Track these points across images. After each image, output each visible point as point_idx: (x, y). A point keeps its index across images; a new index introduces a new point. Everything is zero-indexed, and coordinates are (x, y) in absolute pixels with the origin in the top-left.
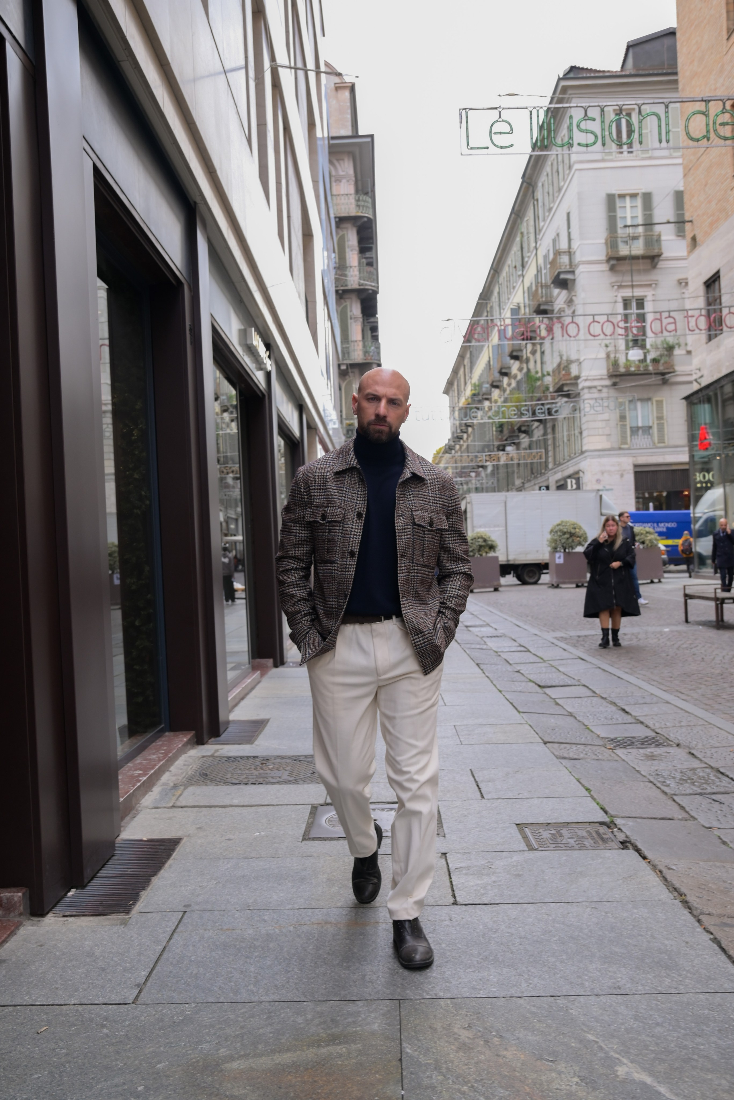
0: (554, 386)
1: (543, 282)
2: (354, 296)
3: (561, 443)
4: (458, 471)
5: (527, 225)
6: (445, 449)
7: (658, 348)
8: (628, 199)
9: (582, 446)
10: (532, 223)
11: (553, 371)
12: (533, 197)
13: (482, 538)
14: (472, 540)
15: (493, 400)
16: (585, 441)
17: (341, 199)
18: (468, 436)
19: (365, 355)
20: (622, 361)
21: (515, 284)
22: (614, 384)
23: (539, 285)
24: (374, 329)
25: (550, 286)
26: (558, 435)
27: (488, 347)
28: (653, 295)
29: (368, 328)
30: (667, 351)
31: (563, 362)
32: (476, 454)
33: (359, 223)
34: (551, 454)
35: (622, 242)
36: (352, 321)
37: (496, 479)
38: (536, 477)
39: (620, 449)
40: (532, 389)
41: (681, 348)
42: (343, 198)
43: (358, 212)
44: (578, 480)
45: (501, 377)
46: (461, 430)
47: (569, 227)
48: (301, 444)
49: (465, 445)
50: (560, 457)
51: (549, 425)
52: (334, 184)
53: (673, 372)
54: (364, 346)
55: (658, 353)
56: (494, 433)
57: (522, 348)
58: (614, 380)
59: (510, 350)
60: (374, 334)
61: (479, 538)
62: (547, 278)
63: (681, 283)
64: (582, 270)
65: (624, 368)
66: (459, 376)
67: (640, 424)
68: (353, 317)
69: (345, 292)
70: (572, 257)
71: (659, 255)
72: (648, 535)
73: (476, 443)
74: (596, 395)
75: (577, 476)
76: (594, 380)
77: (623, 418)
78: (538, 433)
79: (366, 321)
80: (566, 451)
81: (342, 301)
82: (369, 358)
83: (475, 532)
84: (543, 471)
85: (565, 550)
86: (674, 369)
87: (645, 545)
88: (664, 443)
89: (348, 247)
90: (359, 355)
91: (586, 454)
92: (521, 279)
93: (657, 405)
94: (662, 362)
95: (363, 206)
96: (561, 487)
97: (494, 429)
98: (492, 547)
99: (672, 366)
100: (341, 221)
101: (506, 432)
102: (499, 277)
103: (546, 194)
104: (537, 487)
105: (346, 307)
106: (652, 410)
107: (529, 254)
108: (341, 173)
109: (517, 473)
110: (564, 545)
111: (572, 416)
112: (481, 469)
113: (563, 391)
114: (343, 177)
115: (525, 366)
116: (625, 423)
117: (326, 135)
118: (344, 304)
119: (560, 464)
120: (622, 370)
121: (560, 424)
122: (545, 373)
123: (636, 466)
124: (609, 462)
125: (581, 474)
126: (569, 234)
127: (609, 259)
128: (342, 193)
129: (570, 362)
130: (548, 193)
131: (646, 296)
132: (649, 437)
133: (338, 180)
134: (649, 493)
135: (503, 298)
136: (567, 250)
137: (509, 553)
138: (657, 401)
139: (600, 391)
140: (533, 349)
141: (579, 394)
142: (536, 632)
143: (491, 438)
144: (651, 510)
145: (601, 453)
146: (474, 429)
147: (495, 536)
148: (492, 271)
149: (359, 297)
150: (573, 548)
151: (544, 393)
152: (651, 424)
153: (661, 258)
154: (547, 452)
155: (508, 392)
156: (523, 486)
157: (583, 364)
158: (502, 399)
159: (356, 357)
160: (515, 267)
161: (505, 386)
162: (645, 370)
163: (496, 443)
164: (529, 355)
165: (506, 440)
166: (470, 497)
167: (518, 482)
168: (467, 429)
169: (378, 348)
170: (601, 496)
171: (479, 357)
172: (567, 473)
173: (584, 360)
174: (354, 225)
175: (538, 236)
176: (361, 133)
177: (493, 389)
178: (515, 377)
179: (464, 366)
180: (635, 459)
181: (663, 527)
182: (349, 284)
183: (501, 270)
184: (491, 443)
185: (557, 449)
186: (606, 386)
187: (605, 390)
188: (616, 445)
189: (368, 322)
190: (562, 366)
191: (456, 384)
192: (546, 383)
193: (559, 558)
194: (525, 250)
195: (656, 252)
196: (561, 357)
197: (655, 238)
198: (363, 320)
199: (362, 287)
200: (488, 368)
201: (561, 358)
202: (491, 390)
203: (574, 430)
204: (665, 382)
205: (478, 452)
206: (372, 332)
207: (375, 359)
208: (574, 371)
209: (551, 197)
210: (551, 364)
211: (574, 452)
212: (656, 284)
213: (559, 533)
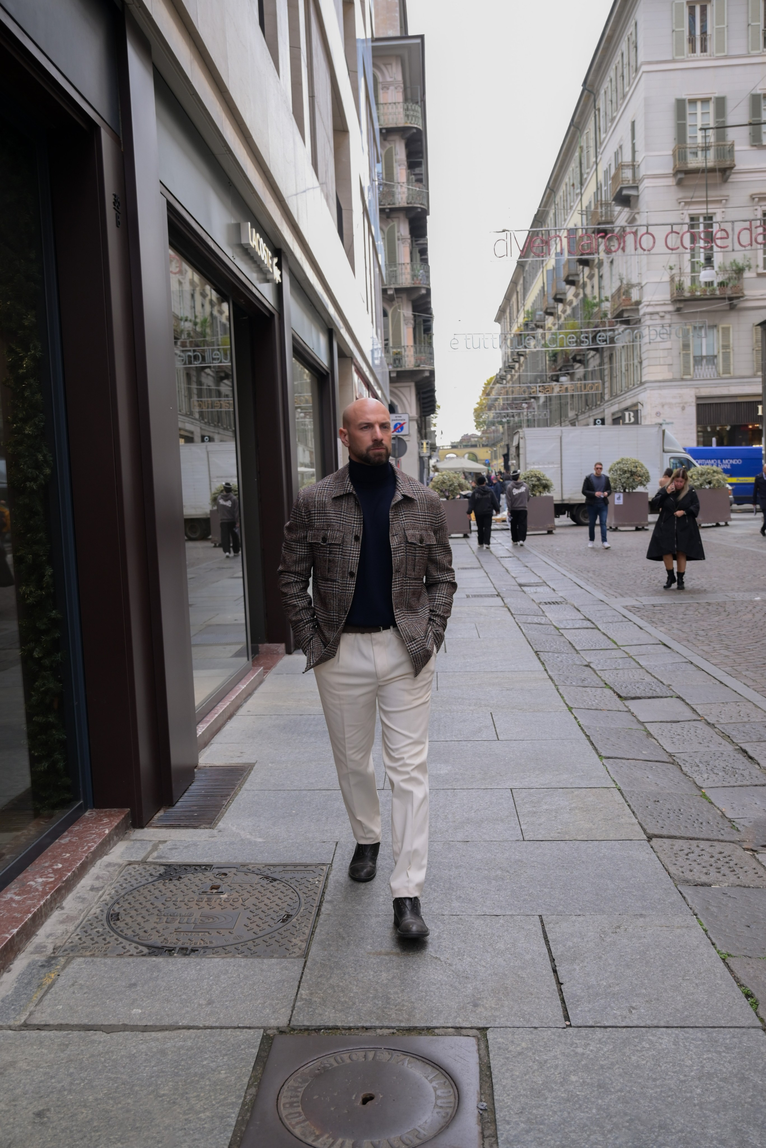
0: (612, 313)
1: (603, 199)
2: (402, 216)
3: (618, 373)
4: (509, 402)
5: (587, 138)
6: (496, 378)
7: (727, 271)
8: (699, 104)
9: (641, 377)
10: (592, 135)
11: (613, 296)
12: (595, 107)
13: (536, 477)
14: (525, 479)
15: (546, 328)
16: (645, 371)
17: (388, 108)
18: (520, 366)
19: (413, 279)
20: (687, 283)
21: (572, 204)
22: (678, 310)
23: (599, 203)
24: (423, 252)
25: (610, 204)
26: (616, 365)
27: (543, 271)
28: (723, 212)
29: (417, 249)
30: (736, 273)
31: (623, 286)
32: (529, 385)
33: (407, 135)
34: (607, 384)
35: (691, 153)
36: (400, 242)
37: (548, 410)
38: (590, 409)
39: (682, 379)
40: (590, 316)
41: (751, 270)
42: (390, 107)
43: (406, 123)
44: (636, 413)
45: (556, 303)
46: (513, 359)
47: (633, 138)
48: (330, 376)
49: (517, 374)
50: (617, 388)
51: (606, 354)
52: (381, 92)
53: (742, 297)
54: (413, 269)
55: (727, 276)
56: (547, 362)
57: (579, 273)
58: (678, 305)
59: (566, 275)
60: (423, 257)
61: (532, 477)
62: (607, 194)
63: (753, 199)
64: (646, 185)
65: (689, 292)
66: (511, 303)
67: (704, 354)
68: (400, 238)
69: (392, 210)
70: (636, 170)
71: (731, 168)
72: (715, 474)
73: (529, 374)
74: (658, 322)
75: (635, 409)
76: (656, 305)
77: (686, 346)
78: (594, 363)
79: (414, 243)
80: (623, 381)
81: (390, 220)
82: (417, 282)
83: (528, 470)
84: (598, 403)
85: (625, 491)
86: (743, 293)
87: (712, 485)
88: (730, 373)
89: (396, 162)
90: (406, 279)
91: (646, 385)
92: (580, 197)
93: (723, 333)
94: (730, 285)
95: (413, 116)
96: (617, 420)
97: (547, 358)
98: (546, 487)
99: (741, 290)
100: (387, 133)
101: (560, 361)
102: (555, 197)
103: (609, 102)
104: (591, 420)
105: (393, 227)
106: (718, 339)
107: (588, 170)
108: (389, 79)
109: (571, 404)
110: (624, 485)
111: (632, 344)
112: (532, 400)
113: (622, 317)
114: (391, 84)
115: (581, 291)
116: (688, 352)
117: (369, 36)
118: (392, 224)
119: (617, 396)
120: (687, 294)
121: (618, 353)
122: (603, 299)
123: (698, 398)
124: (670, 394)
125: (640, 406)
126: (633, 145)
127: (677, 172)
128: (390, 101)
129: (630, 286)
130: (611, 101)
131: (715, 214)
132: (714, 367)
133: (385, 87)
134: (711, 427)
135: (560, 218)
136: (631, 163)
137: (564, 492)
138: (723, 328)
139: (662, 317)
140: (590, 273)
141: (640, 320)
142: (602, 598)
143: (544, 368)
144: (714, 446)
145: (662, 384)
146: (526, 358)
147: (550, 474)
148: (548, 190)
149: (407, 216)
150: (634, 488)
151: (601, 319)
152: (716, 353)
153: (733, 171)
154: (603, 384)
155: (562, 319)
156: (577, 418)
157: (644, 288)
158: (557, 326)
159: (404, 281)
160: (573, 185)
161: (560, 313)
162: (711, 295)
163: (550, 374)
164: (586, 279)
165: (560, 370)
166: (523, 432)
167: (571, 414)
168: (519, 358)
169: (427, 271)
170: (664, 432)
171: (533, 283)
172: (624, 405)
173: (646, 283)
174: (402, 137)
175: (598, 150)
176: (410, 33)
177: (547, 317)
178: (571, 303)
179: (517, 292)
180: (697, 390)
181: (727, 464)
182: (397, 202)
183: (558, 189)
184: (544, 374)
185: (614, 380)
186: (669, 312)
187: (668, 316)
188: (678, 376)
189: (417, 244)
190: (622, 291)
191: (508, 311)
192: (603, 309)
193: (619, 498)
194: (584, 165)
195: (728, 164)
196: (621, 280)
197: (727, 148)
198: (412, 241)
199: (410, 205)
200: (542, 294)
201: (622, 282)
202: (545, 317)
203: (633, 360)
204: (732, 308)
205: (530, 383)
206: (421, 255)
207: (423, 284)
208: (635, 295)
209: (614, 105)
210: (610, 288)
211: (632, 383)
212: (726, 200)
213: (619, 472)
